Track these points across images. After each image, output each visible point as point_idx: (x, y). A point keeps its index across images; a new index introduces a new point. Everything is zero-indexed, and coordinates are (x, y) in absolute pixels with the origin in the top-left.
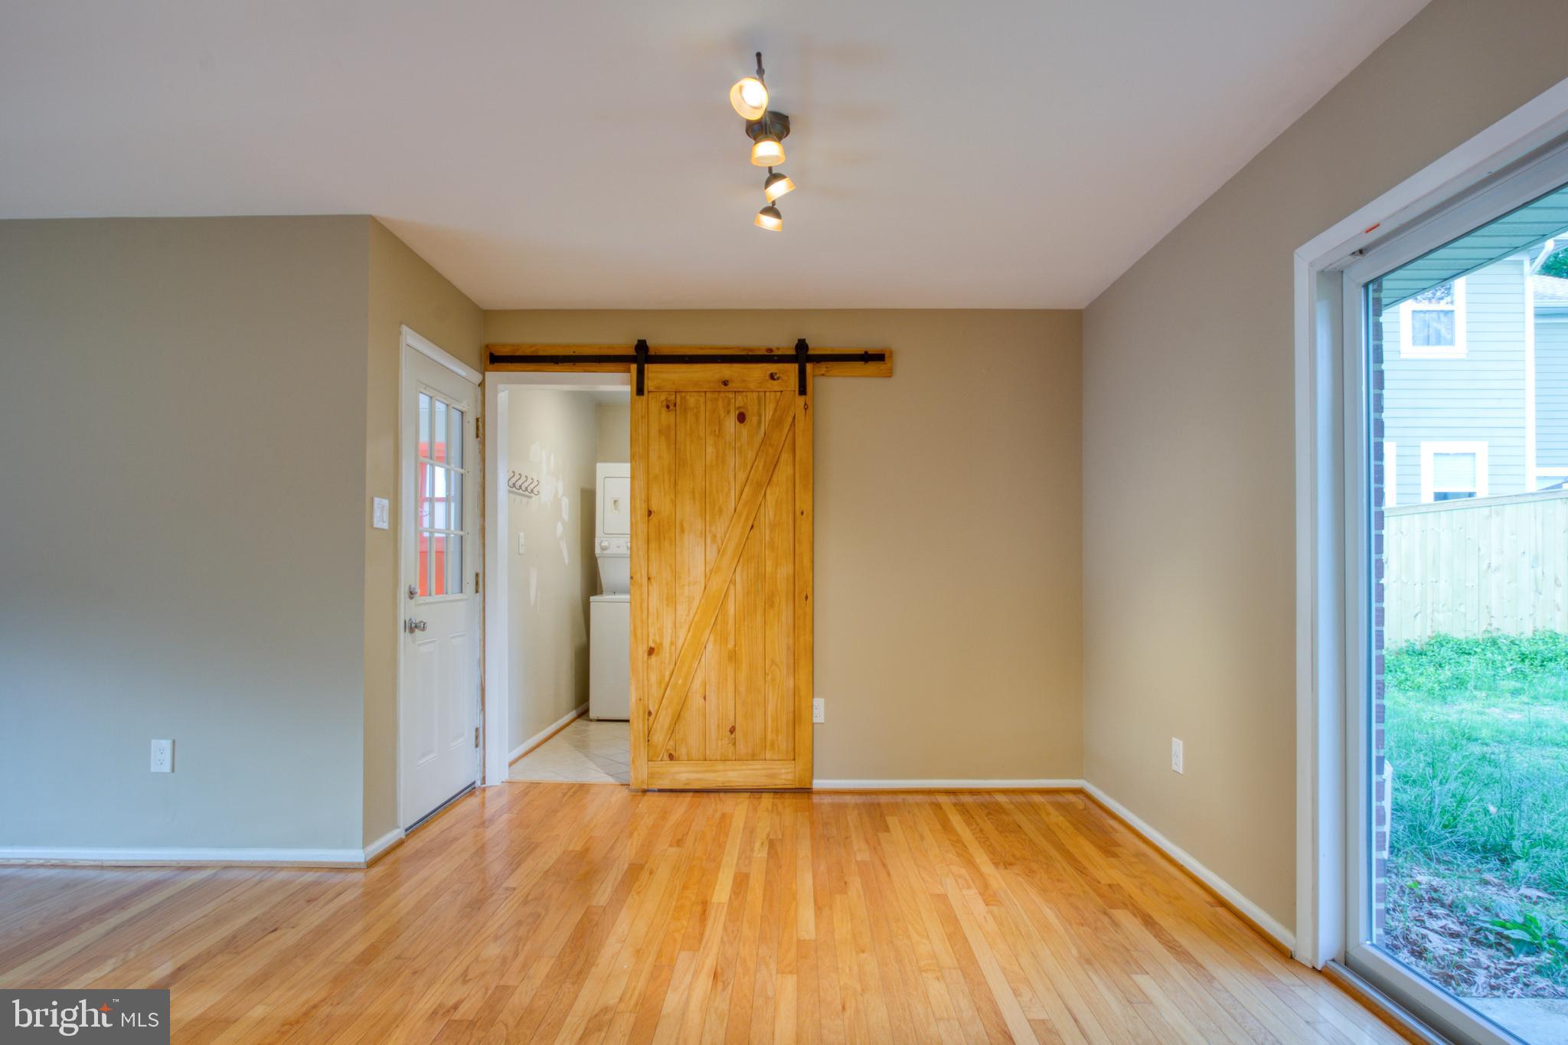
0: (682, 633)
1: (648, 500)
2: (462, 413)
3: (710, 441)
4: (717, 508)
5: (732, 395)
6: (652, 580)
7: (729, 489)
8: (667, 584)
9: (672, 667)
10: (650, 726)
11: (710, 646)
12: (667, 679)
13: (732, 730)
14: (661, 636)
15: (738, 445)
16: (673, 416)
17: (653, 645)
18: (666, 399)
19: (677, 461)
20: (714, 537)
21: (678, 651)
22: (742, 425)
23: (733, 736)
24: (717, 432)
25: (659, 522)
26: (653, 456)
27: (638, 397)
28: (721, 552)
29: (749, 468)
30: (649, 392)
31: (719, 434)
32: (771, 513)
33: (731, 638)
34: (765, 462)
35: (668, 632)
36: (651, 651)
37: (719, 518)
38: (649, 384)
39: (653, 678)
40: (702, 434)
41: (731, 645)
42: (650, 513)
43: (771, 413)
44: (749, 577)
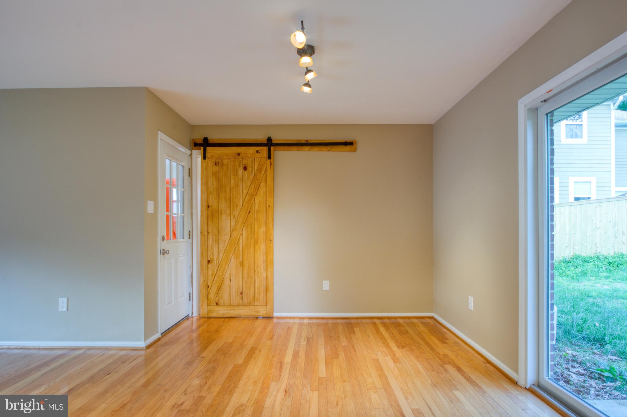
0: (221, 255)
1: (208, 201)
3: (233, 177)
4: (235, 205)
5: (241, 159)
6: (210, 233)
7: (240, 198)
8: (215, 235)
9: (217, 268)
10: (208, 292)
11: (232, 260)
12: (215, 273)
13: (241, 293)
14: (213, 255)
15: (244, 179)
16: (218, 168)
17: (210, 259)
18: (215, 161)
19: (219, 186)
20: (234, 216)
21: (219, 262)
22: (245, 171)
23: (242, 295)
25: (212, 210)
26: (210, 184)
27: (204, 160)
28: (236, 222)
29: (248, 188)
30: (208, 158)
31: (236, 175)
32: (257, 207)
33: (241, 256)
34: (254, 186)
35: (216, 254)
36: (209, 262)
37: (236, 208)
38: (208, 155)
39: (210, 272)
40: (229, 175)
41: (241, 260)
42: (208, 206)
43: (257, 166)
44: (248, 232)
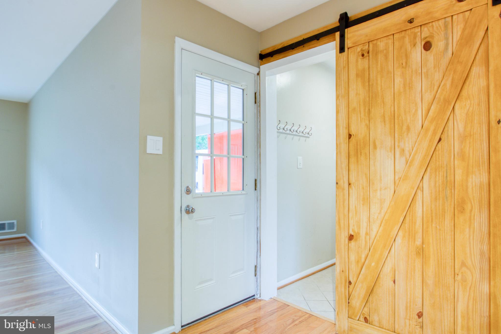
0: (375, 228)
1: (349, 127)
2: (243, 90)
3: (398, 73)
4: (405, 128)
5: (417, 30)
6: (352, 185)
7: (416, 110)
8: (363, 188)
9: (367, 251)
10: (350, 292)
11: (399, 240)
12: (363, 260)
13: (420, 315)
14: (359, 227)
15: (424, 70)
16: (367, 61)
17: (352, 234)
18: (362, 50)
19: (371, 95)
20: (403, 151)
21: (371, 241)
22: (428, 52)
23: (421, 320)
24: (404, 64)
25: (357, 143)
26: (352, 94)
27: (340, 54)
28: (409, 163)
29: (436, 88)
30: (348, 48)
31: (406, 65)
32: (461, 126)
33: (419, 235)
34: (453, 79)
35: (364, 224)
36: (351, 237)
37: (407, 134)
38: (348, 43)
39: (353, 257)
40: (391, 69)
41: (419, 242)
42: (350, 136)
43: (459, 33)
44: (437, 185)
